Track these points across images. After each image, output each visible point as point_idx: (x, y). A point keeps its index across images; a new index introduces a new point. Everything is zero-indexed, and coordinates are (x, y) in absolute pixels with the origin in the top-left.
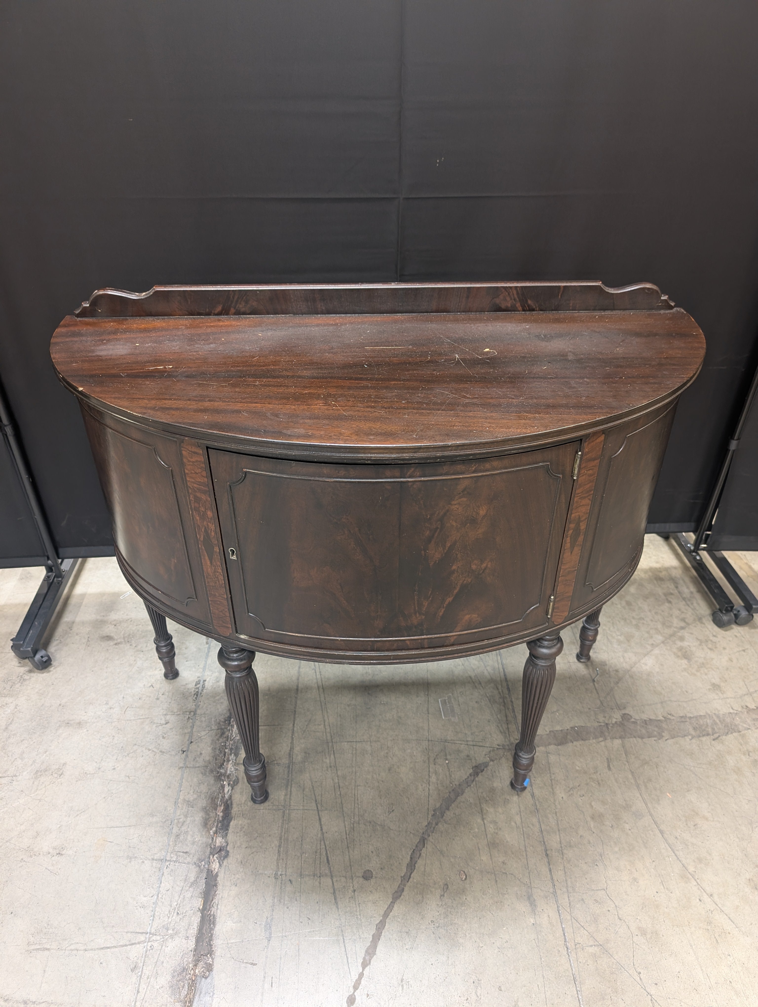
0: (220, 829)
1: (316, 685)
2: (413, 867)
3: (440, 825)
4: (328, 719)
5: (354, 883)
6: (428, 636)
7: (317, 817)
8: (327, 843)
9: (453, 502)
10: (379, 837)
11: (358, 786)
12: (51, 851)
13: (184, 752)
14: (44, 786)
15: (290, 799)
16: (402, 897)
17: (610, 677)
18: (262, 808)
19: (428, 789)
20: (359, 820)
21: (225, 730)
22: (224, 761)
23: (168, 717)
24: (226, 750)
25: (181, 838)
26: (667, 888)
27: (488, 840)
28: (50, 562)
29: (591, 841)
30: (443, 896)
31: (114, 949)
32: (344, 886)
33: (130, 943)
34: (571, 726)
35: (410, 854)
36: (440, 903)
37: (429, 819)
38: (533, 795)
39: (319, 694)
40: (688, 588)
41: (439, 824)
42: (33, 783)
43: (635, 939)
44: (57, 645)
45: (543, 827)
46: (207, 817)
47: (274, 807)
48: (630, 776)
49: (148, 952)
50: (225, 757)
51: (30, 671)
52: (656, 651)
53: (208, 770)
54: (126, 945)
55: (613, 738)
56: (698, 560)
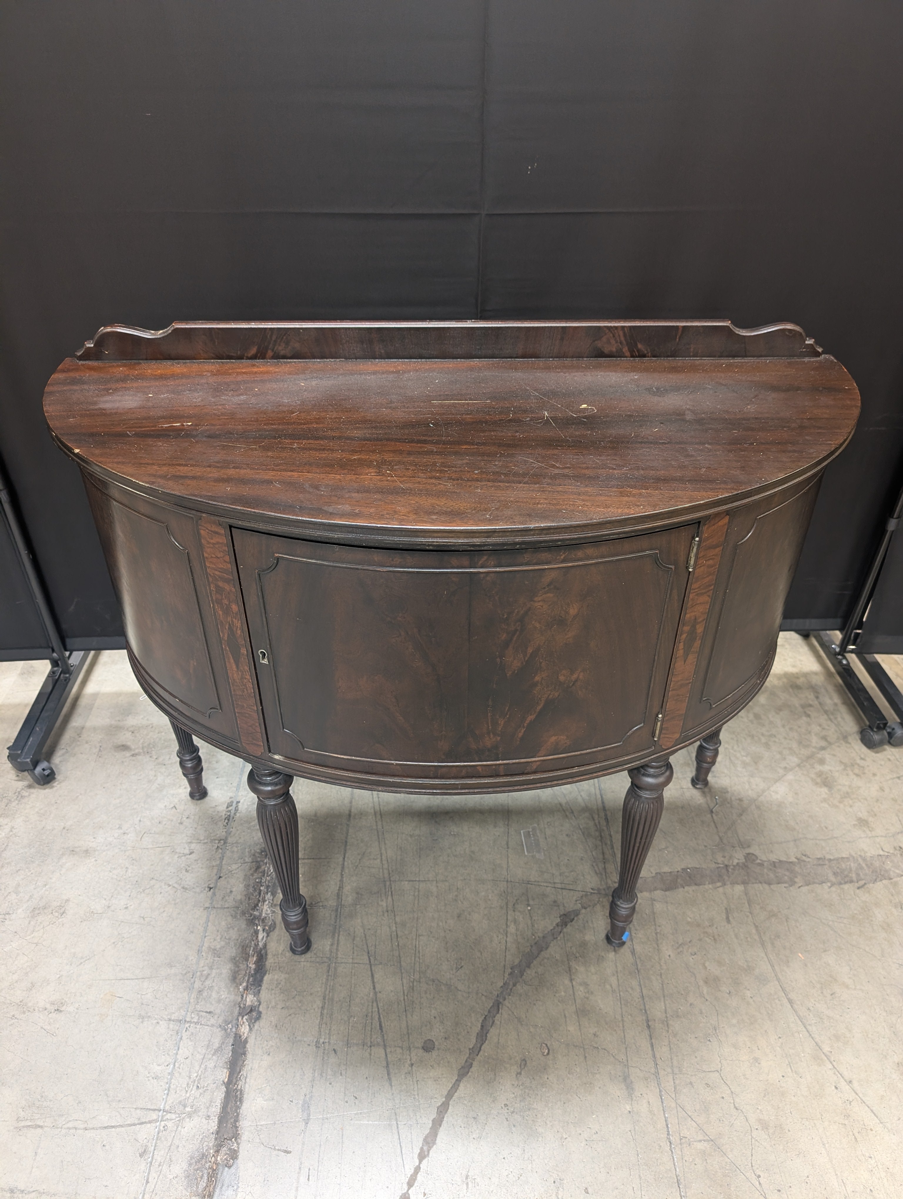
0: (252, 985)
1: (372, 811)
2: (484, 1038)
3: (518, 986)
4: (386, 853)
5: (412, 1055)
6: (505, 762)
7: (370, 973)
8: (380, 1005)
9: (536, 599)
10: (443, 1000)
11: (419, 936)
12: (48, 1006)
13: (211, 888)
14: (42, 926)
15: (337, 950)
16: (470, 1073)
17: (731, 807)
18: (303, 960)
19: (505, 942)
20: (420, 977)
21: (262, 863)
22: (259, 901)
23: (193, 846)
24: (262, 888)
25: (204, 994)
26: (796, 1072)
27: (577, 1006)
28: (55, 655)
29: (704, 1011)
30: (520, 1073)
31: (120, 1129)
32: (399, 1059)
33: (139, 1122)
34: (683, 867)
35: (481, 1021)
36: (517, 1083)
37: (506, 979)
38: (633, 952)
39: (376, 822)
40: (831, 698)
41: (517, 985)
42: (29, 923)
43: (755, 1133)
44: (63, 755)
45: (644, 992)
46: (237, 969)
47: (318, 960)
48: (754, 931)
49: (161, 1133)
50: (260, 896)
51: (30, 786)
52: (790, 777)
53: (239, 912)
54: (134, 1125)
55: (733, 883)
56: (845, 665)
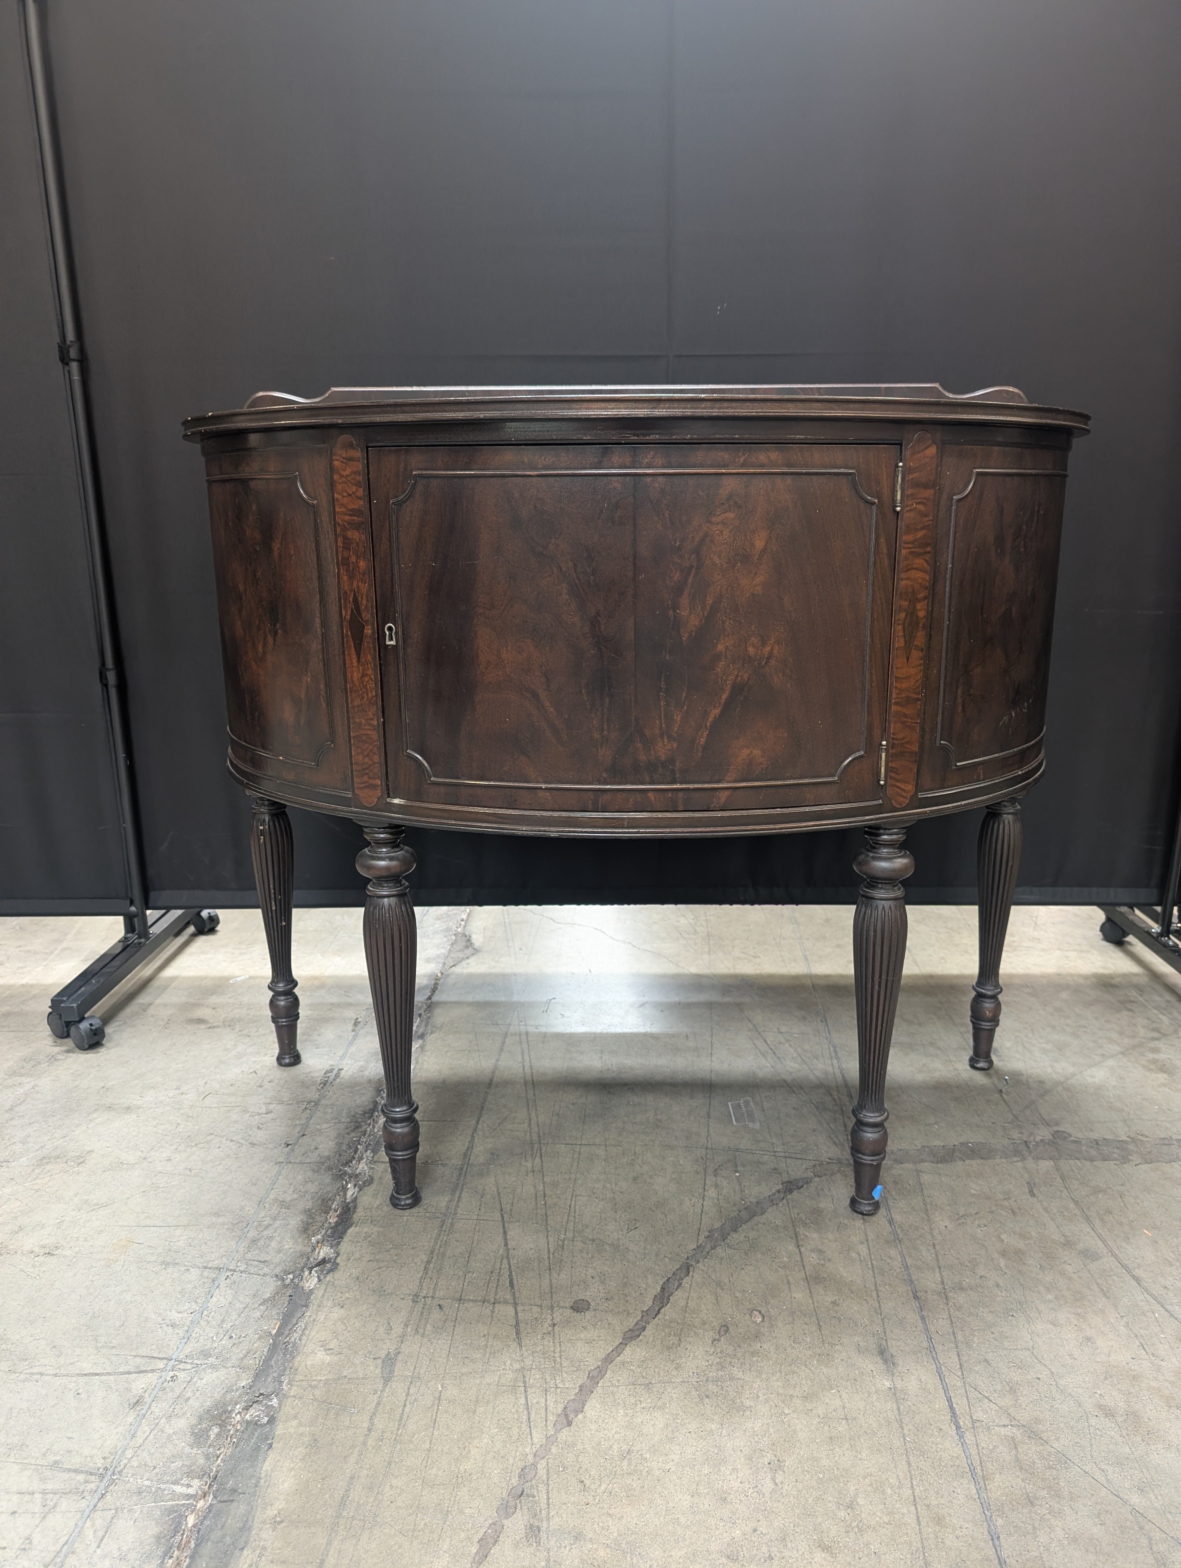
0: (329, 1236)
1: (522, 1080)
2: (665, 1301)
3: (719, 1250)
4: (537, 1118)
5: (554, 1315)
6: (684, 786)
7: (501, 1230)
8: (513, 1262)
9: (714, 519)
10: (607, 1260)
11: (576, 1196)
12: (36, 1249)
13: (288, 1145)
14: (49, 1174)
15: (457, 1206)
16: (641, 1337)
17: (1029, 1088)
18: (407, 1214)
19: (700, 1205)
20: (574, 1237)
21: (363, 1124)
22: (354, 1158)
23: (271, 1107)
24: (359, 1147)
25: (259, 1244)
26: (1153, 1354)
27: (807, 1273)
29: (1002, 1285)
30: (719, 1340)
31: (107, 1377)
32: (536, 1318)
33: (137, 1370)
34: (961, 1141)
35: (661, 1283)
36: (712, 1350)
37: (700, 1242)
38: (891, 1222)
39: (526, 1091)
40: (1161, 996)
41: (717, 1248)
42: (33, 1171)
44: (119, 1026)
45: (909, 1262)
46: (310, 1221)
47: (428, 1215)
48: (1072, 1206)
49: (166, 1383)
50: (355, 1154)
51: (68, 1051)
52: (1111, 1062)
53: (324, 1167)
54: (129, 1373)
55: (1037, 1159)
56: (1173, 946)
